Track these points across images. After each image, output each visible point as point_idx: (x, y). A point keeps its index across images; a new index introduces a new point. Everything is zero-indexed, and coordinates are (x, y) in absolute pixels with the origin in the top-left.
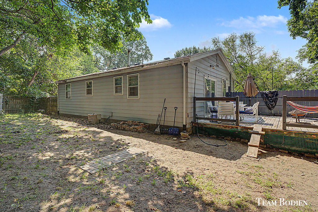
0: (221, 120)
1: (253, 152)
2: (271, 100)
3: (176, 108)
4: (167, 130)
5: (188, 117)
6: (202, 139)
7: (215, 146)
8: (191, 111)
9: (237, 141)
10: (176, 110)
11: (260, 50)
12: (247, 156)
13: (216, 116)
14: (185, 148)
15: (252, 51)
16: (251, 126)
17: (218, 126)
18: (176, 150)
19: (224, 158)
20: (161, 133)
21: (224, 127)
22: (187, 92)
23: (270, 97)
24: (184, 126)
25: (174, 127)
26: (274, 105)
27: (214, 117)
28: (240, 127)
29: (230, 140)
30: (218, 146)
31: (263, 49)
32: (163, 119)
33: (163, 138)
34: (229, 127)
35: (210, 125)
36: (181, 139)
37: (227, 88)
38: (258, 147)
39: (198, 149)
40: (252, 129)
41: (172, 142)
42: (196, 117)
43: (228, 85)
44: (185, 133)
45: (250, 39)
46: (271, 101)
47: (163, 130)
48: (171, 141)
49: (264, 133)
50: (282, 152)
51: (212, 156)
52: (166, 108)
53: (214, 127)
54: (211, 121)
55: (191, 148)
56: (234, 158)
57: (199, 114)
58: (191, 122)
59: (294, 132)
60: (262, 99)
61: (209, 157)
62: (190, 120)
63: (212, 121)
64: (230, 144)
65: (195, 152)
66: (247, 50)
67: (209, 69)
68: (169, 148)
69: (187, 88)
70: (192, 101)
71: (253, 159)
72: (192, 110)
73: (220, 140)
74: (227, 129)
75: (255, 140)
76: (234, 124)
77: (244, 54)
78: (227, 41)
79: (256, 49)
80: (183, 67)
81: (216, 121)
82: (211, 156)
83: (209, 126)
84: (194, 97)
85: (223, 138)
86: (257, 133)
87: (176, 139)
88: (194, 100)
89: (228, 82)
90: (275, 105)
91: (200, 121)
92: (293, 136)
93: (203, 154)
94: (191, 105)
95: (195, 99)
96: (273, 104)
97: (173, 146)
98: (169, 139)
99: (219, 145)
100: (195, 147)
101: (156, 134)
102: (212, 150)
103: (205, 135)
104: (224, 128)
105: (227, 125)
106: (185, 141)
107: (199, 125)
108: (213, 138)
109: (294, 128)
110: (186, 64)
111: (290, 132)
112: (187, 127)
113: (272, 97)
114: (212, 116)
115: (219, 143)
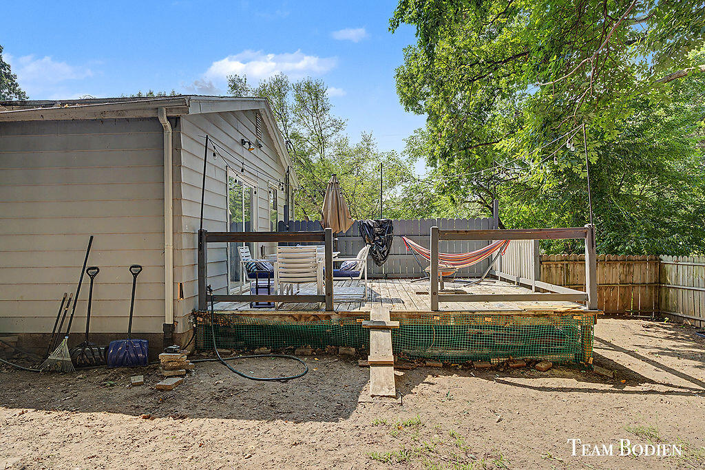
0: (281, 298)
1: (382, 379)
2: (380, 240)
3: (136, 270)
4: (100, 351)
5: (182, 296)
6: (230, 363)
7: (278, 380)
8: (189, 276)
9: (329, 355)
10: (135, 275)
11: (338, 126)
12: (373, 396)
13: (268, 287)
14: (182, 410)
15: (323, 127)
16: (363, 309)
17: (277, 319)
18: (148, 425)
19: (316, 418)
20: (76, 366)
21: (295, 318)
22: (177, 215)
23: (378, 235)
24: (169, 328)
25: (130, 335)
26: (385, 253)
27: (263, 293)
28: (337, 313)
29: (312, 355)
30: (286, 380)
31: (343, 127)
32: (82, 310)
33: (86, 385)
34: (307, 318)
35: (252, 315)
36: (163, 378)
37: (281, 210)
38: (392, 365)
39: (229, 401)
40: (366, 316)
41: (128, 393)
42: (206, 296)
43: (281, 203)
44: (176, 352)
45: (317, 97)
46: (379, 244)
47: (83, 353)
48: (121, 392)
49: (397, 324)
50: (431, 367)
51: (282, 418)
52: (93, 272)
53: (265, 320)
54: (254, 303)
55: (203, 406)
56: (342, 411)
57: (216, 283)
58: (193, 314)
59: (454, 313)
60: (361, 238)
61: (271, 423)
62: (185, 309)
63: (257, 304)
64: (314, 366)
65: (221, 416)
66: (311, 124)
67: (238, 149)
68: (119, 424)
69: (177, 199)
70: (194, 245)
71: (389, 402)
72: (193, 271)
73: (286, 357)
74: (302, 323)
75: (381, 345)
76: (318, 309)
77: (304, 132)
78: (265, 90)
79: (329, 123)
80: (162, 129)
81: (269, 304)
82: (279, 421)
83: (248, 321)
84: (201, 233)
85: (293, 351)
86: (383, 328)
87: (139, 379)
88: (200, 240)
89: (281, 195)
90: (388, 252)
91: (219, 307)
92: (452, 324)
93: (249, 417)
94: (189, 258)
95: (204, 238)
96: (384, 251)
97: (135, 411)
98: (111, 385)
99: (288, 375)
100: (217, 399)
101: (53, 372)
102: (273, 397)
103: (237, 348)
104: (295, 323)
105: (302, 313)
106: (178, 384)
107: (216, 321)
108: (263, 356)
109: (449, 304)
110: (174, 121)
111: (446, 315)
112: (180, 329)
113: (382, 235)
114: (257, 287)
115: (287, 367)
